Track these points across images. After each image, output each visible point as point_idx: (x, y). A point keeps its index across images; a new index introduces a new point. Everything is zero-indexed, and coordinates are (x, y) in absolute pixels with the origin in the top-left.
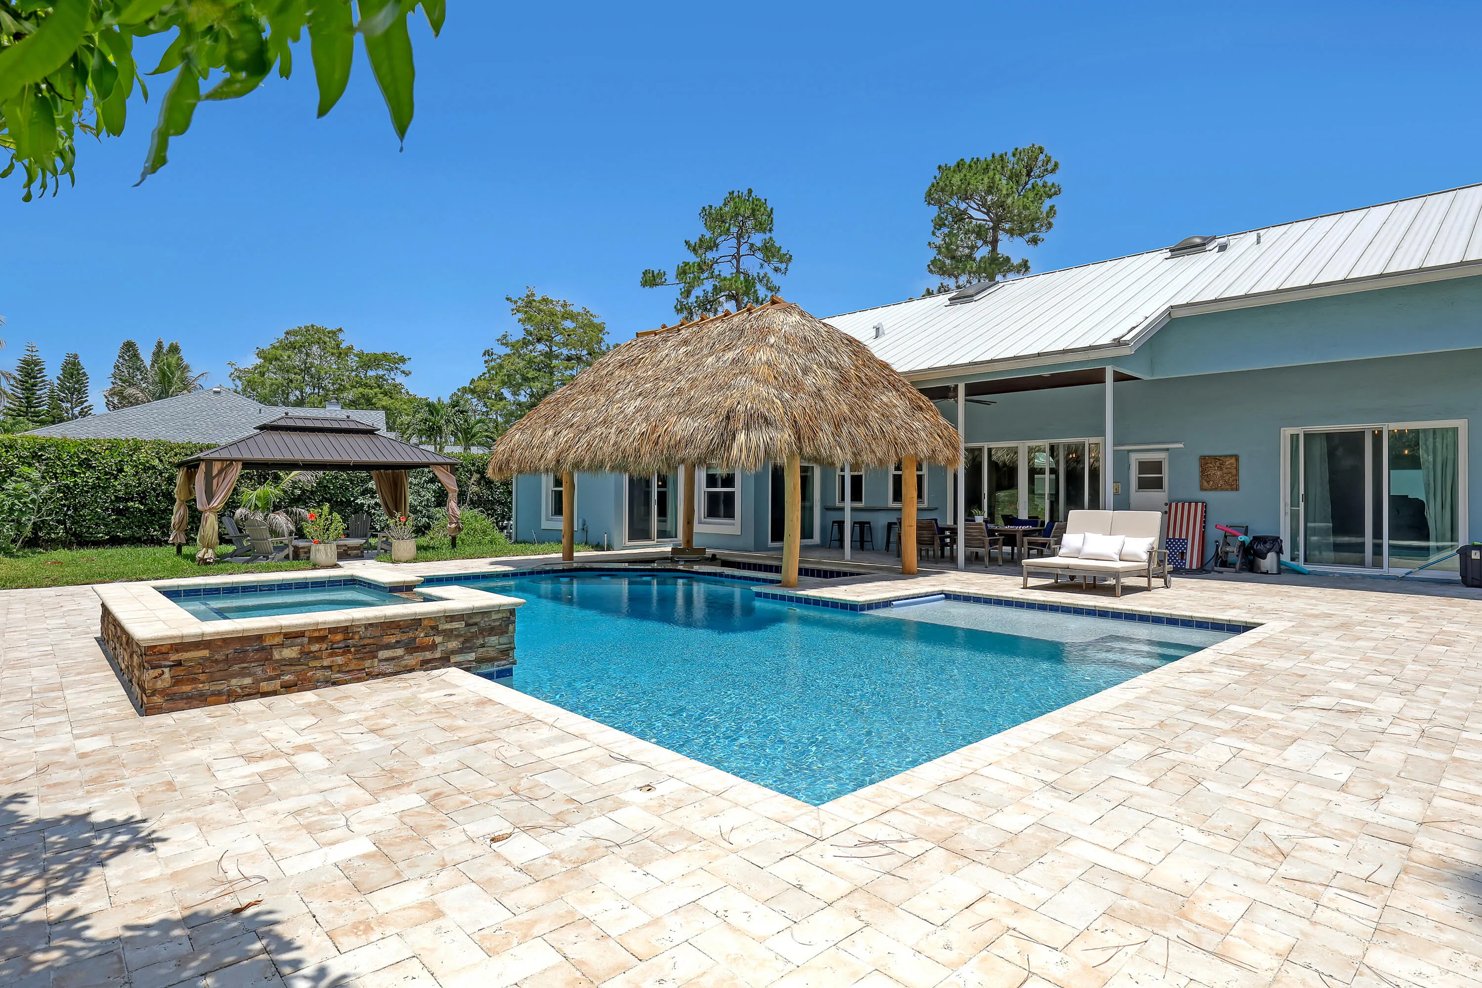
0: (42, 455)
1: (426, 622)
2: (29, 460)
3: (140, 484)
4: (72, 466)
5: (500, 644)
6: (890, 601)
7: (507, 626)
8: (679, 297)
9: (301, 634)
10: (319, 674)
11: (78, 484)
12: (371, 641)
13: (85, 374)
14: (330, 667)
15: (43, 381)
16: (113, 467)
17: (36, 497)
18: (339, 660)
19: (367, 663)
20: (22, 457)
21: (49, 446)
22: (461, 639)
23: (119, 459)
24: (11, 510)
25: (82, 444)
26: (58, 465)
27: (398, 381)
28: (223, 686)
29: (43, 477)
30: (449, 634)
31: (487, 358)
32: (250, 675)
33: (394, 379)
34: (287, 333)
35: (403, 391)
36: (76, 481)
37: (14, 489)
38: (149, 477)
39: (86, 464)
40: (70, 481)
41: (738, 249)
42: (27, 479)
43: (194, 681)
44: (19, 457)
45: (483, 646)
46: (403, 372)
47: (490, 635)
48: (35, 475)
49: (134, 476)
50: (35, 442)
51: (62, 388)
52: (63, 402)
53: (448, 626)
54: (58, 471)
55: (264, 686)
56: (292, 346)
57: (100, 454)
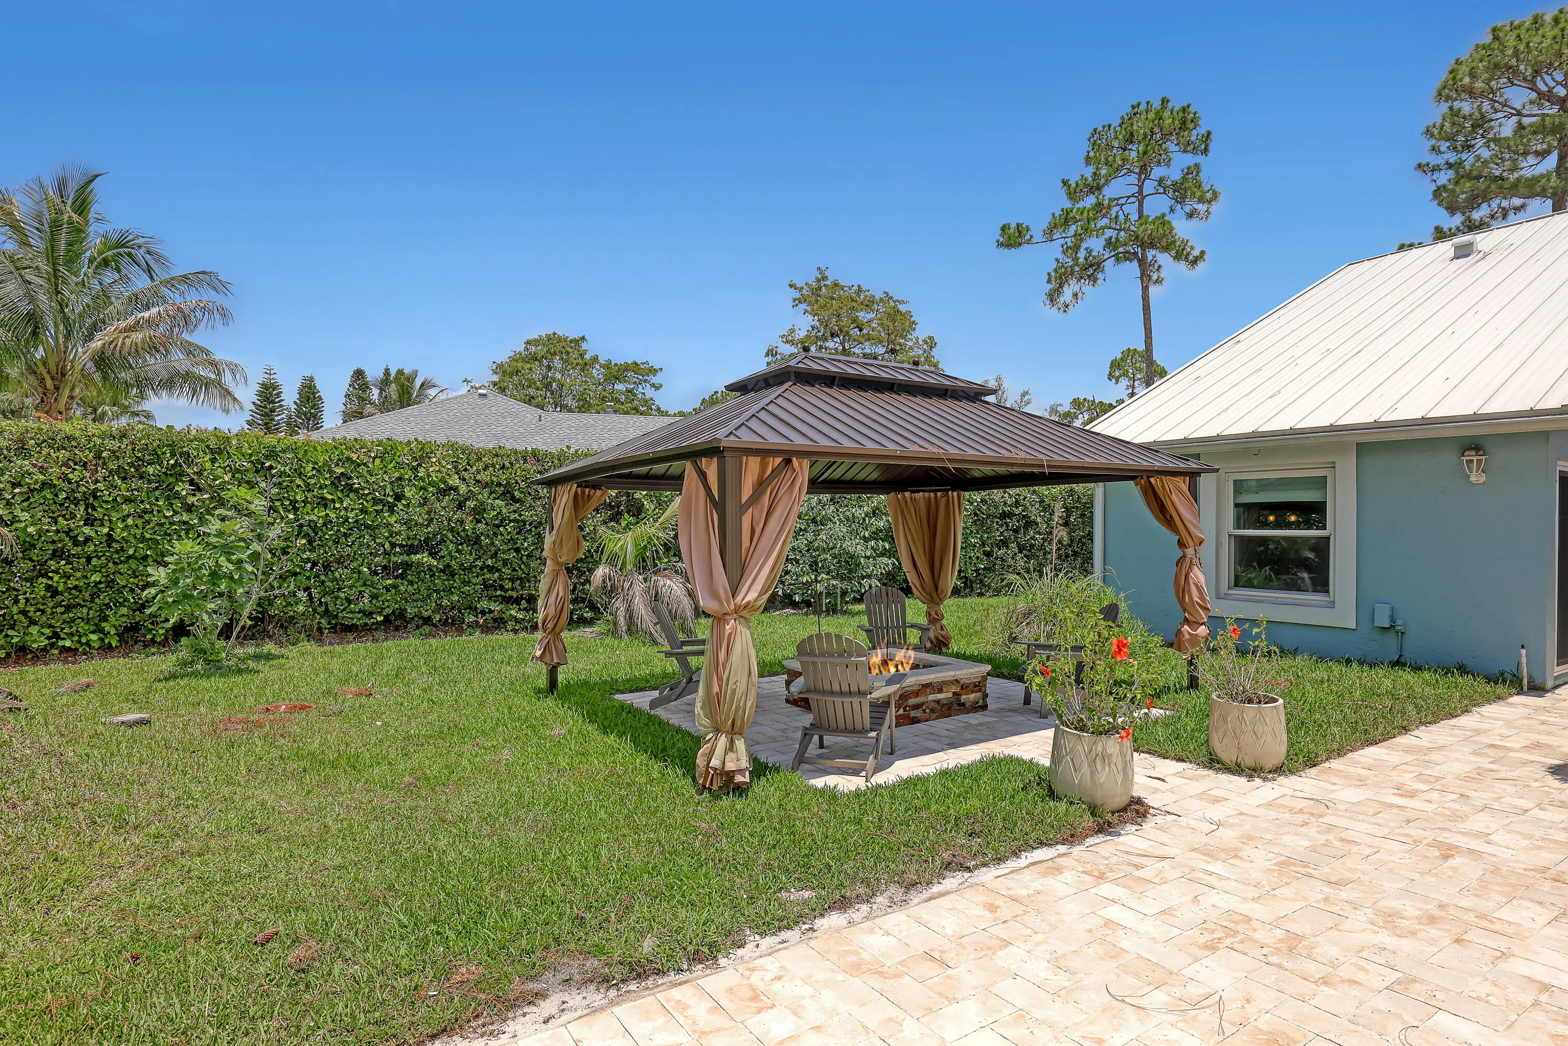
0: (271, 467)
2: (251, 476)
3: (430, 521)
4: (320, 488)
8: (1060, 256)
11: (331, 522)
13: (320, 398)
15: (281, 406)
16: (388, 490)
17: (259, 549)
20: (239, 471)
21: (284, 451)
23: (397, 475)
24: (215, 575)
25: (336, 448)
26: (299, 486)
27: (648, 397)
29: (272, 509)
31: (770, 358)
33: (643, 394)
34: (528, 343)
35: (653, 407)
36: (327, 515)
37: (220, 534)
38: (444, 508)
39: (343, 484)
40: (317, 516)
41: (1141, 188)
42: (241, 511)
44: (235, 471)
46: (653, 385)
48: (259, 504)
49: (421, 505)
50: (260, 443)
51: (299, 413)
52: (300, 428)
54: (298, 498)
56: (534, 358)
57: (365, 464)
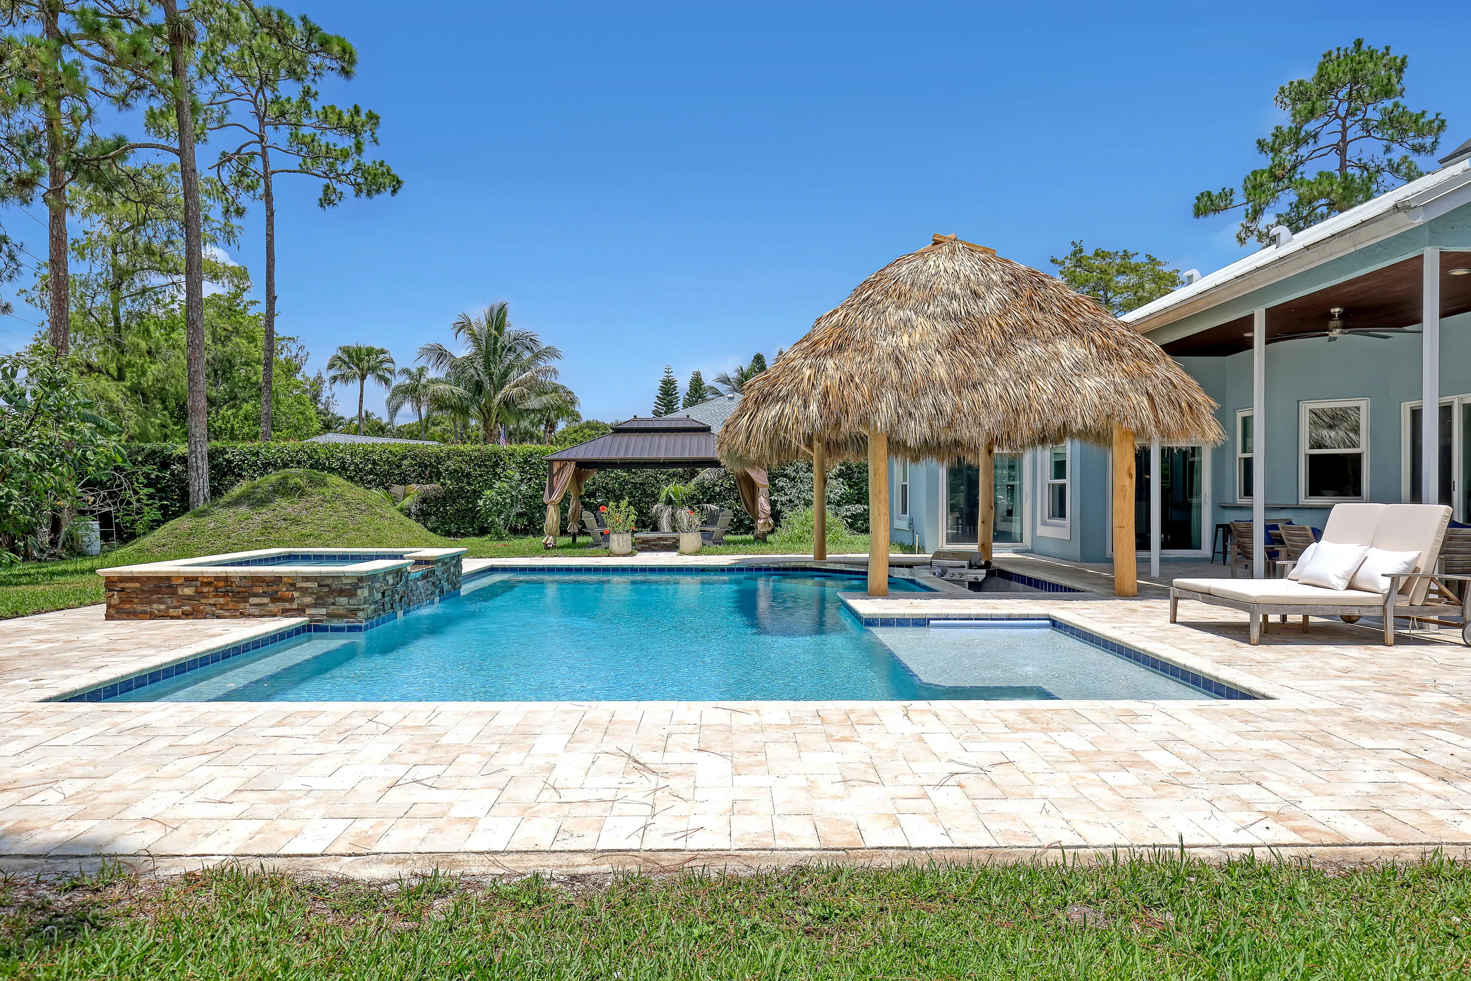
1: (286, 579)
5: (349, 604)
6: (929, 619)
7: (356, 589)
9: (195, 579)
10: (208, 608)
12: (244, 590)
14: (215, 605)
18: (221, 600)
19: (242, 605)
22: (315, 596)
28: (147, 608)
30: (304, 591)
32: (163, 603)
43: (131, 602)
45: (334, 604)
47: (339, 596)
53: (304, 585)
55: (172, 612)
